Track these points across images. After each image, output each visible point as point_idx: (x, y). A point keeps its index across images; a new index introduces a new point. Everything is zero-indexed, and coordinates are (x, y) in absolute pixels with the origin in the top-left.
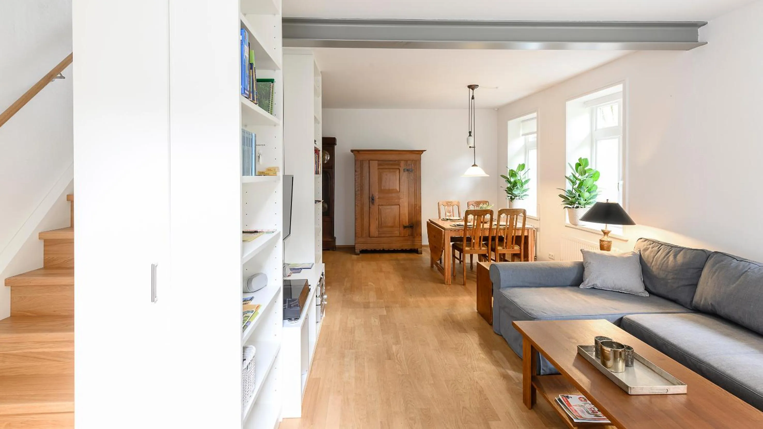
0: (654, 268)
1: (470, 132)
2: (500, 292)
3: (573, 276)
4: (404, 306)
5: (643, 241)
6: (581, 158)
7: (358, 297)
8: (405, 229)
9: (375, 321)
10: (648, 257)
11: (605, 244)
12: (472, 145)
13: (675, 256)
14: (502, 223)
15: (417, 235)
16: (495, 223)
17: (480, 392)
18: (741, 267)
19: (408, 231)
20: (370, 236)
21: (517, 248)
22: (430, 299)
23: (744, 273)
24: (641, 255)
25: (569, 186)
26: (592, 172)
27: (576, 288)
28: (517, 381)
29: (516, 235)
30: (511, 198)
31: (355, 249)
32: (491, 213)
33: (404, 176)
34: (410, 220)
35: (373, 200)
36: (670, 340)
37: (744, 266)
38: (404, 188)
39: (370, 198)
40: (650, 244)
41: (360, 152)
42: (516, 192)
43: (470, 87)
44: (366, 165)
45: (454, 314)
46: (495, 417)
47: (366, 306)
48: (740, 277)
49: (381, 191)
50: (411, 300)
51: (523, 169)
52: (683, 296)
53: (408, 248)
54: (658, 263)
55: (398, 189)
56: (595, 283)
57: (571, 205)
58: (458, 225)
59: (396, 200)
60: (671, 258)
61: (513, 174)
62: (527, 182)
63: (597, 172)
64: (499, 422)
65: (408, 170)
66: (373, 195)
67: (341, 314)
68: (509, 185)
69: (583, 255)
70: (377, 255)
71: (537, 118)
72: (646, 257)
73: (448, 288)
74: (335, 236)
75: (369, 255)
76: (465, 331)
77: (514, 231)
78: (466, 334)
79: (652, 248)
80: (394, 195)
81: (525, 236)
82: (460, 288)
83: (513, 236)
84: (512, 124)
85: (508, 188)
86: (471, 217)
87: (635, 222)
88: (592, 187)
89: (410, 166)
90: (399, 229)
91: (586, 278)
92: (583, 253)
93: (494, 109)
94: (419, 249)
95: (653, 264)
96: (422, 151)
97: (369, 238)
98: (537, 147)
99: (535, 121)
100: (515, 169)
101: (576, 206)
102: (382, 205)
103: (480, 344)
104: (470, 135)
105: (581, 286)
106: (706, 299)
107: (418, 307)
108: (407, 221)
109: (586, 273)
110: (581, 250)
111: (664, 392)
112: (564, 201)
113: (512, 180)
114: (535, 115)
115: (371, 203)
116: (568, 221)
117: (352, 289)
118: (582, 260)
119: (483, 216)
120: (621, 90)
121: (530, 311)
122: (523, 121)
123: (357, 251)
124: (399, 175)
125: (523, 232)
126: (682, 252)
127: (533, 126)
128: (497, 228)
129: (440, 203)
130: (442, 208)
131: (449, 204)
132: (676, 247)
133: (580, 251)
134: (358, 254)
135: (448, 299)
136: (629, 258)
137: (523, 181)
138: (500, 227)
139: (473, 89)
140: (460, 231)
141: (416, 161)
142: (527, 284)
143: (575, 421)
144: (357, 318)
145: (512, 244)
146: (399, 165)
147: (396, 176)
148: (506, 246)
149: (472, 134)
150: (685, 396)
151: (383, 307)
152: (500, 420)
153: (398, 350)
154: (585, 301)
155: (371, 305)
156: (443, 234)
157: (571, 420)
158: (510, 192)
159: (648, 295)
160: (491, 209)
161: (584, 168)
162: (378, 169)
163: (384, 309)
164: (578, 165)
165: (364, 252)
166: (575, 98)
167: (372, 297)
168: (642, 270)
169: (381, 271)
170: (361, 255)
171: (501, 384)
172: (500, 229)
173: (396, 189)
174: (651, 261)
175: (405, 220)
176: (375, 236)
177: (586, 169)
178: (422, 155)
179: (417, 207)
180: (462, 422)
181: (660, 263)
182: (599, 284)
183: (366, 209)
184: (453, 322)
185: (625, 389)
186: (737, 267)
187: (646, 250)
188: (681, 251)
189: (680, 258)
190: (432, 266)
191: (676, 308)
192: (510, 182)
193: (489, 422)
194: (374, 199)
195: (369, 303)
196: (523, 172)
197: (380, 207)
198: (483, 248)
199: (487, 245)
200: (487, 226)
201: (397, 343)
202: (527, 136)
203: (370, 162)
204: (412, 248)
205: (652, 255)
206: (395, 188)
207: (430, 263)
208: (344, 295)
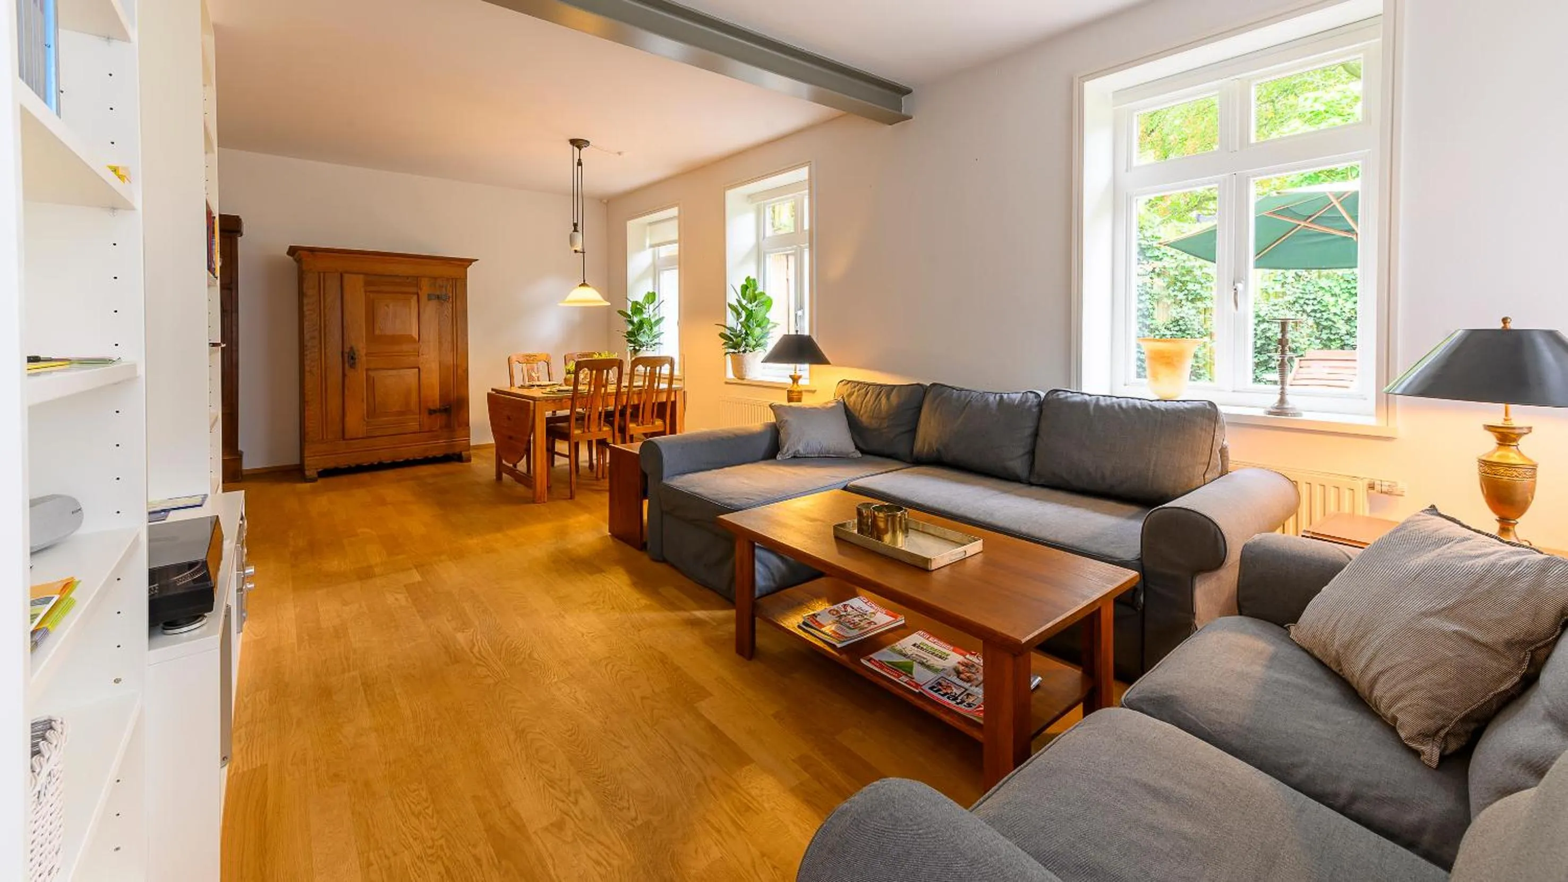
0: (865, 419)
1: (575, 225)
2: (663, 484)
3: (765, 444)
4: (459, 555)
5: (845, 384)
6: (749, 277)
7: (336, 562)
8: (433, 416)
9: (396, 599)
10: (854, 403)
11: (795, 395)
12: (579, 248)
13: (888, 398)
14: (638, 382)
15: (459, 426)
16: (625, 383)
17: (662, 661)
18: (963, 398)
19: (439, 420)
20: (347, 436)
21: (659, 422)
22: (512, 533)
23: (967, 404)
24: (845, 404)
25: (731, 321)
26: (763, 299)
27: (773, 461)
28: (715, 624)
29: (659, 401)
30: (634, 349)
31: (305, 470)
32: (620, 364)
33: (430, 309)
34: (444, 397)
35: (352, 358)
36: (914, 500)
37: (965, 395)
38: (430, 334)
39: (346, 355)
40: (855, 387)
41: (316, 253)
42: (643, 339)
43: (573, 142)
44: (332, 285)
45: (570, 546)
46: (703, 693)
47: (365, 574)
48: (964, 408)
49: (373, 337)
50: (473, 542)
51: (653, 301)
52: (902, 449)
53: (438, 453)
54: (868, 409)
55: (415, 334)
56: (797, 449)
57: (735, 349)
58: (559, 391)
59: (412, 358)
60: (884, 400)
61: (638, 309)
62: (658, 322)
63: (769, 298)
64: (712, 698)
65: (438, 297)
66: (351, 348)
67: (295, 607)
68: (630, 328)
69: (775, 414)
70: (366, 476)
71: (679, 217)
72: (852, 404)
73: (542, 508)
74: (240, 448)
75: (344, 479)
76: (600, 570)
77: (655, 395)
78: (604, 574)
79: (858, 391)
80: (405, 347)
81: (672, 402)
82: (564, 504)
83: (654, 404)
84: (633, 226)
85: (628, 333)
86: (584, 374)
87: (829, 359)
88: (762, 322)
89: (444, 289)
90: (418, 416)
91: (785, 444)
92: (774, 410)
93: (601, 200)
94: (464, 453)
95: (862, 412)
96: (471, 261)
97: (342, 442)
98: (679, 265)
99: (676, 222)
100: (640, 300)
101: (742, 349)
102: (376, 369)
103: (635, 584)
104: (575, 230)
105: (779, 457)
106: (930, 444)
107: (490, 550)
108: (437, 397)
109: (782, 435)
110: (771, 406)
111: (961, 556)
112: (725, 344)
113: (636, 320)
114: (674, 211)
115: (347, 365)
116: (730, 375)
117: (314, 549)
118: (773, 420)
119: (605, 371)
120: (806, 177)
121: (728, 501)
122: (650, 224)
123: (311, 473)
124: (417, 309)
125: (669, 397)
126: (895, 391)
127: (671, 231)
128: (628, 392)
129: (514, 358)
130: (517, 368)
131: (529, 359)
132: (885, 386)
133: (769, 409)
134: (313, 480)
135: (549, 525)
136: (832, 408)
137: (653, 321)
138: (634, 389)
139: (580, 148)
140: (564, 400)
141: (456, 279)
142: (703, 467)
143: (839, 646)
144: (345, 603)
145: (652, 417)
146: (417, 285)
147: (410, 308)
148: (642, 422)
149: (579, 228)
150: (981, 554)
151: (411, 569)
152: (711, 695)
153: (472, 640)
154: (795, 474)
155: (377, 570)
156: (532, 408)
157: (833, 646)
158: (632, 339)
159: (860, 455)
160: (619, 358)
161: (754, 291)
162: (366, 292)
163: (415, 570)
164: (745, 288)
165: (326, 473)
166: (735, 187)
167: (375, 556)
168: (849, 424)
169: (383, 502)
170: (320, 482)
171: (689, 638)
172: (634, 392)
173: (412, 337)
174: (859, 408)
175: (433, 394)
176: (361, 436)
177: (756, 292)
178: (468, 269)
179: (460, 371)
180: (648, 725)
181: (871, 410)
182: (801, 449)
183: (335, 377)
184: (573, 560)
185: (921, 565)
186: (959, 397)
187: (850, 395)
188: (892, 390)
189: (894, 398)
190: (499, 477)
191: (896, 465)
192: (632, 323)
193: (695, 705)
194: (356, 356)
195: (370, 567)
196: (652, 307)
197: (372, 374)
198: (605, 429)
199: (611, 424)
200: (612, 389)
201: (465, 624)
202: (657, 248)
203: (346, 276)
204: (450, 452)
205: (859, 400)
206: (408, 333)
207: (494, 474)
208: (293, 566)
